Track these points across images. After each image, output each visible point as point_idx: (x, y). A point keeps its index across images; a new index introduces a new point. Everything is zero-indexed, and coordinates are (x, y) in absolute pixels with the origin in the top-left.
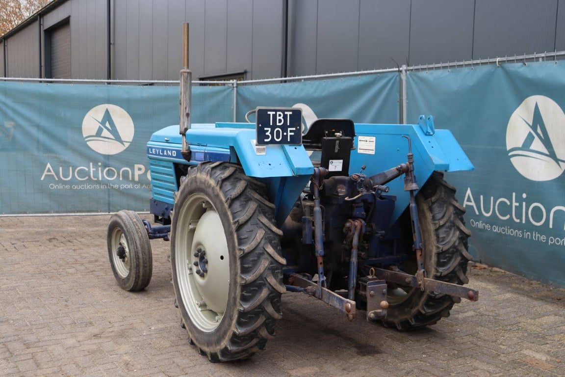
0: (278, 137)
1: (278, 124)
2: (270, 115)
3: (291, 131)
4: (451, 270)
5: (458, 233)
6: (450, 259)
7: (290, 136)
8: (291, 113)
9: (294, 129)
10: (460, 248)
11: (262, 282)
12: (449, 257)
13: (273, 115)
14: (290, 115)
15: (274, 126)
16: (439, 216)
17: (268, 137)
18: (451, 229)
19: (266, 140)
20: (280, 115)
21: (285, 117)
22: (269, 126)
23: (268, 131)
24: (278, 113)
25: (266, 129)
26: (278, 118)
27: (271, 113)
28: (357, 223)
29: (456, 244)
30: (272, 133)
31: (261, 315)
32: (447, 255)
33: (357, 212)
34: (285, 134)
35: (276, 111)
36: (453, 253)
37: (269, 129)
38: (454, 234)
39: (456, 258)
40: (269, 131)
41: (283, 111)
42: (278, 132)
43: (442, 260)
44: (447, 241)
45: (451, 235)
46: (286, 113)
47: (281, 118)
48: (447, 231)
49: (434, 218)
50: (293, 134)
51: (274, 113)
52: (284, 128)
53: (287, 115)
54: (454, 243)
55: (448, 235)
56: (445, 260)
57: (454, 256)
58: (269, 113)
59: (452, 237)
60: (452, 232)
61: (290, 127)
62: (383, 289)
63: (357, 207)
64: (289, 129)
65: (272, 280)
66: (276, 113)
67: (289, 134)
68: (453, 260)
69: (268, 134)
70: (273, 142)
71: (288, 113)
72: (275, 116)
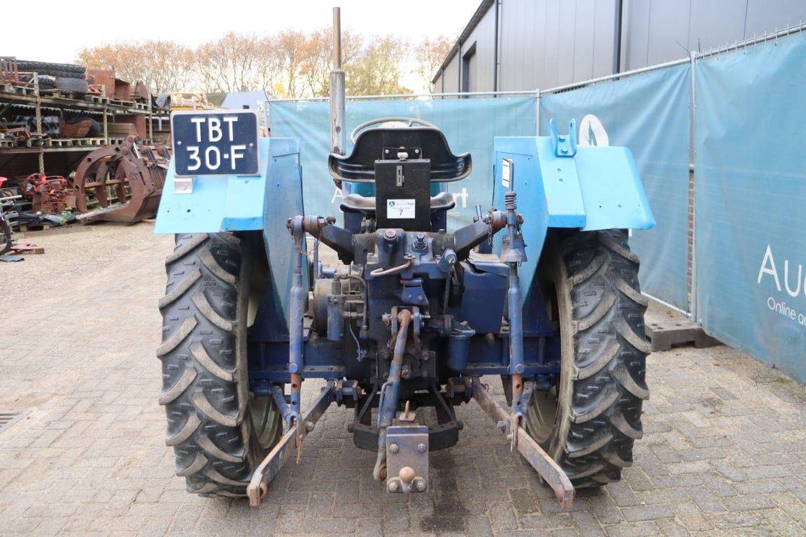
0: (213, 162)
1: (212, 139)
2: (195, 124)
3: (237, 152)
4: (595, 414)
5: (617, 347)
6: (595, 394)
7: (236, 160)
8: (236, 119)
9: (243, 147)
10: (618, 376)
11: (188, 404)
12: (592, 390)
13: (201, 123)
14: (234, 122)
15: (205, 144)
16: (584, 311)
17: (194, 162)
18: (602, 339)
19: (190, 168)
20: (214, 124)
21: (224, 126)
22: (194, 143)
23: (193, 152)
24: (211, 120)
25: (189, 149)
26: (211, 129)
27: (198, 121)
28: (404, 316)
29: (611, 368)
30: (201, 155)
31: (199, 453)
32: (589, 387)
33: (407, 295)
34: (226, 156)
35: (207, 117)
36: (603, 384)
37: (196, 149)
38: (608, 348)
39: (608, 394)
40: (197, 153)
41: (220, 117)
42: (212, 154)
43: (580, 395)
44: (592, 360)
45: (601, 350)
46: (226, 119)
47: (217, 128)
48: (593, 342)
49: (575, 314)
50: (241, 156)
51: (203, 120)
52: (224, 145)
53: (227, 123)
54: (607, 365)
55: (595, 350)
56: (586, 396)
57: (605, 391)
58: (193, 120)
59: (603, 354)
60: (604, 344)
61: (235, 143)
62: (419, 444)
63: (407, 286)
64: (233, 148)
65: (202, 404)
66: (207, 120)
67: (234, 156)
68: (601, 397)
69: (194, 157)
70: (204, 170)
71: (231, 120)
72: (204, 127)
